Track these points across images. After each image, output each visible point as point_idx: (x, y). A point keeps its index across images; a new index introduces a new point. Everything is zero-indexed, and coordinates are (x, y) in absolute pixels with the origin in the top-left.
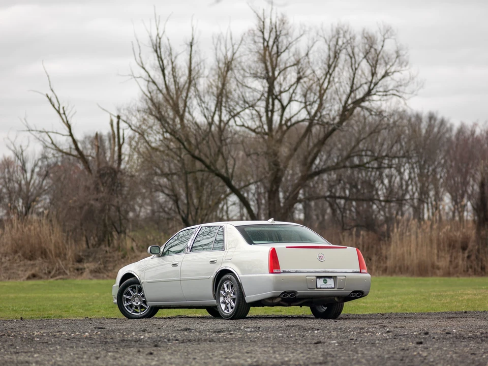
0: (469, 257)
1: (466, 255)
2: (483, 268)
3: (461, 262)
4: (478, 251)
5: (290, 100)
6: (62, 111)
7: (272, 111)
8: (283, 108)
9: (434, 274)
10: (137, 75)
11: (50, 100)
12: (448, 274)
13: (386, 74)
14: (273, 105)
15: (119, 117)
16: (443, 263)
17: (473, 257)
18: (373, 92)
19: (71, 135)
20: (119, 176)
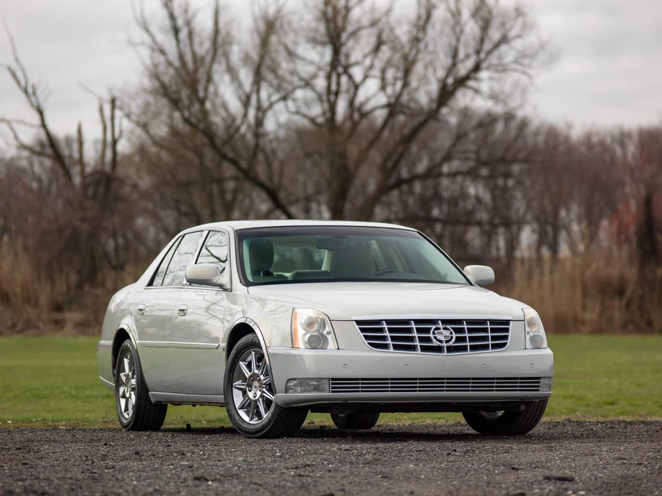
0: (628, 306)
1: (624, 302)
2: (650, 323)
3: (617, 315)
4: (642, 298)
5: (366, 77)
6: (30, 90)
7: (337, 94)
8: (357, 87)
9: (578, 331)
10: (136, 39)
11: (14, 75)
12: (598, 330)
13: (504, 40)
14: (338, 84)
15: (113, 101)
16: (591, 315)
17: (634, 306)
18: (484, 65)
19: (44, 126)
20: (115, 184)
